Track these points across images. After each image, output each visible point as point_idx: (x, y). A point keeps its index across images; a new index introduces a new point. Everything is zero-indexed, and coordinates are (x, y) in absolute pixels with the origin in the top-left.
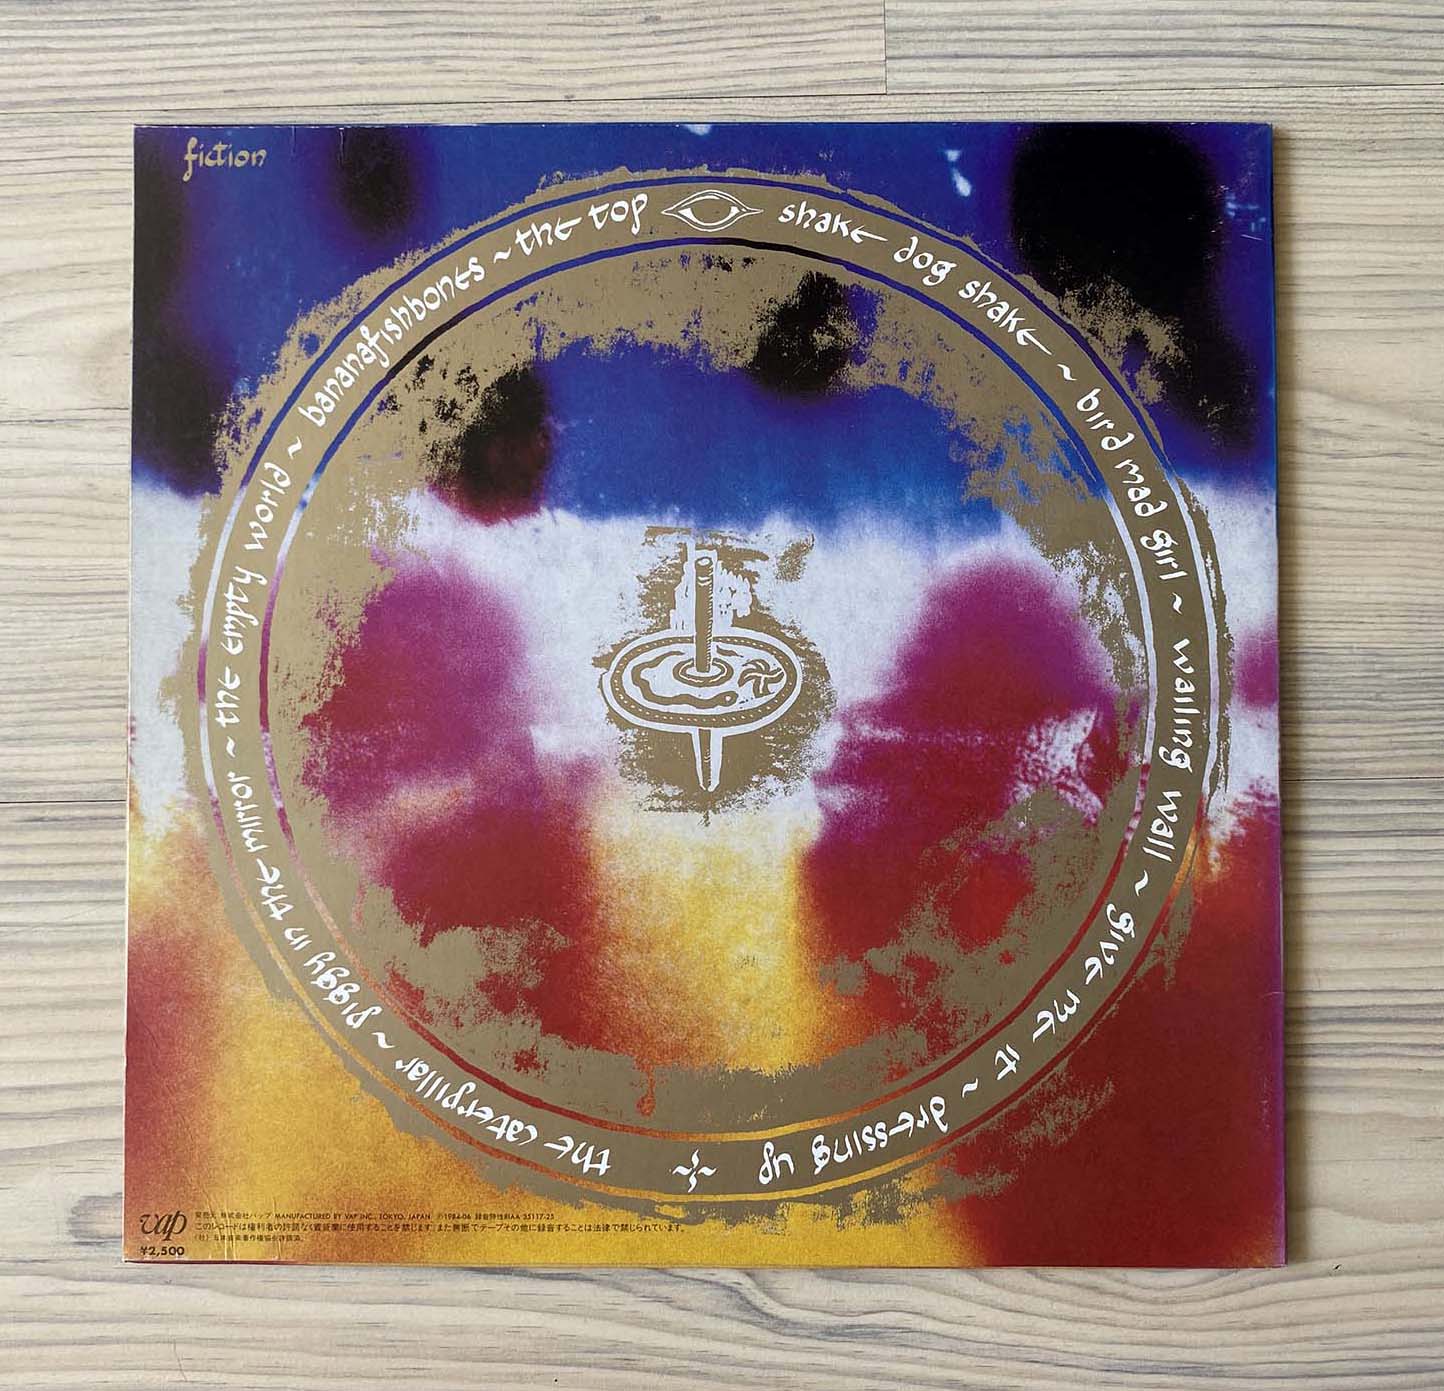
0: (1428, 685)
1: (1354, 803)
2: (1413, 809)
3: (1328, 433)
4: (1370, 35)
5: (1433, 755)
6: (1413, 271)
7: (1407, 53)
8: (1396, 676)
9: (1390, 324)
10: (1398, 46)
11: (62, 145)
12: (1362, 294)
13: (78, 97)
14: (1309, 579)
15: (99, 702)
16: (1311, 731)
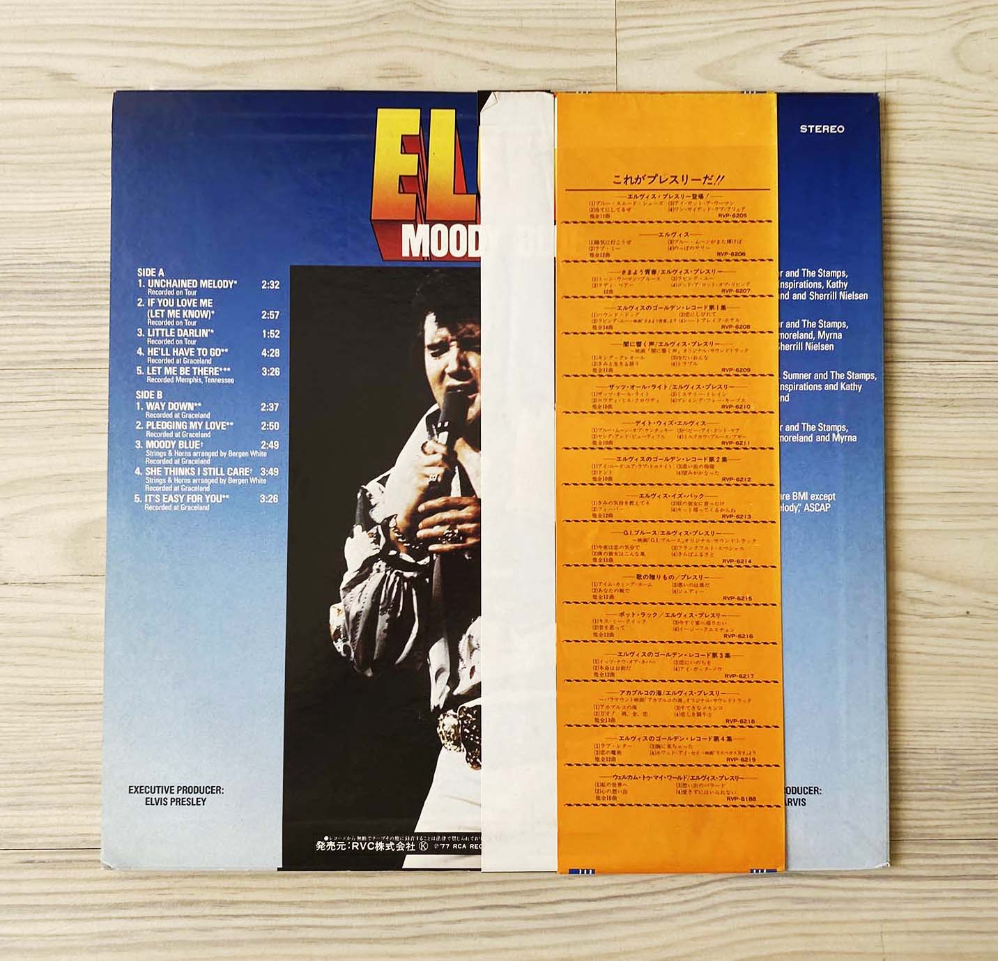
0: (988, 775)
1: (937, 856)
2: (978, 861)
3: (921, 601)
4: (950, 327)
5: (991, 824)
6: (978, 489)
7: (976, 340)
8: (967, 768)
9: (962, 526)
10: (969, 335)
11: (54, 392)
12: (945, 505)
13: (65, 358)
14: (907, 701)
15: (75, 780)
16: (908, 806)
